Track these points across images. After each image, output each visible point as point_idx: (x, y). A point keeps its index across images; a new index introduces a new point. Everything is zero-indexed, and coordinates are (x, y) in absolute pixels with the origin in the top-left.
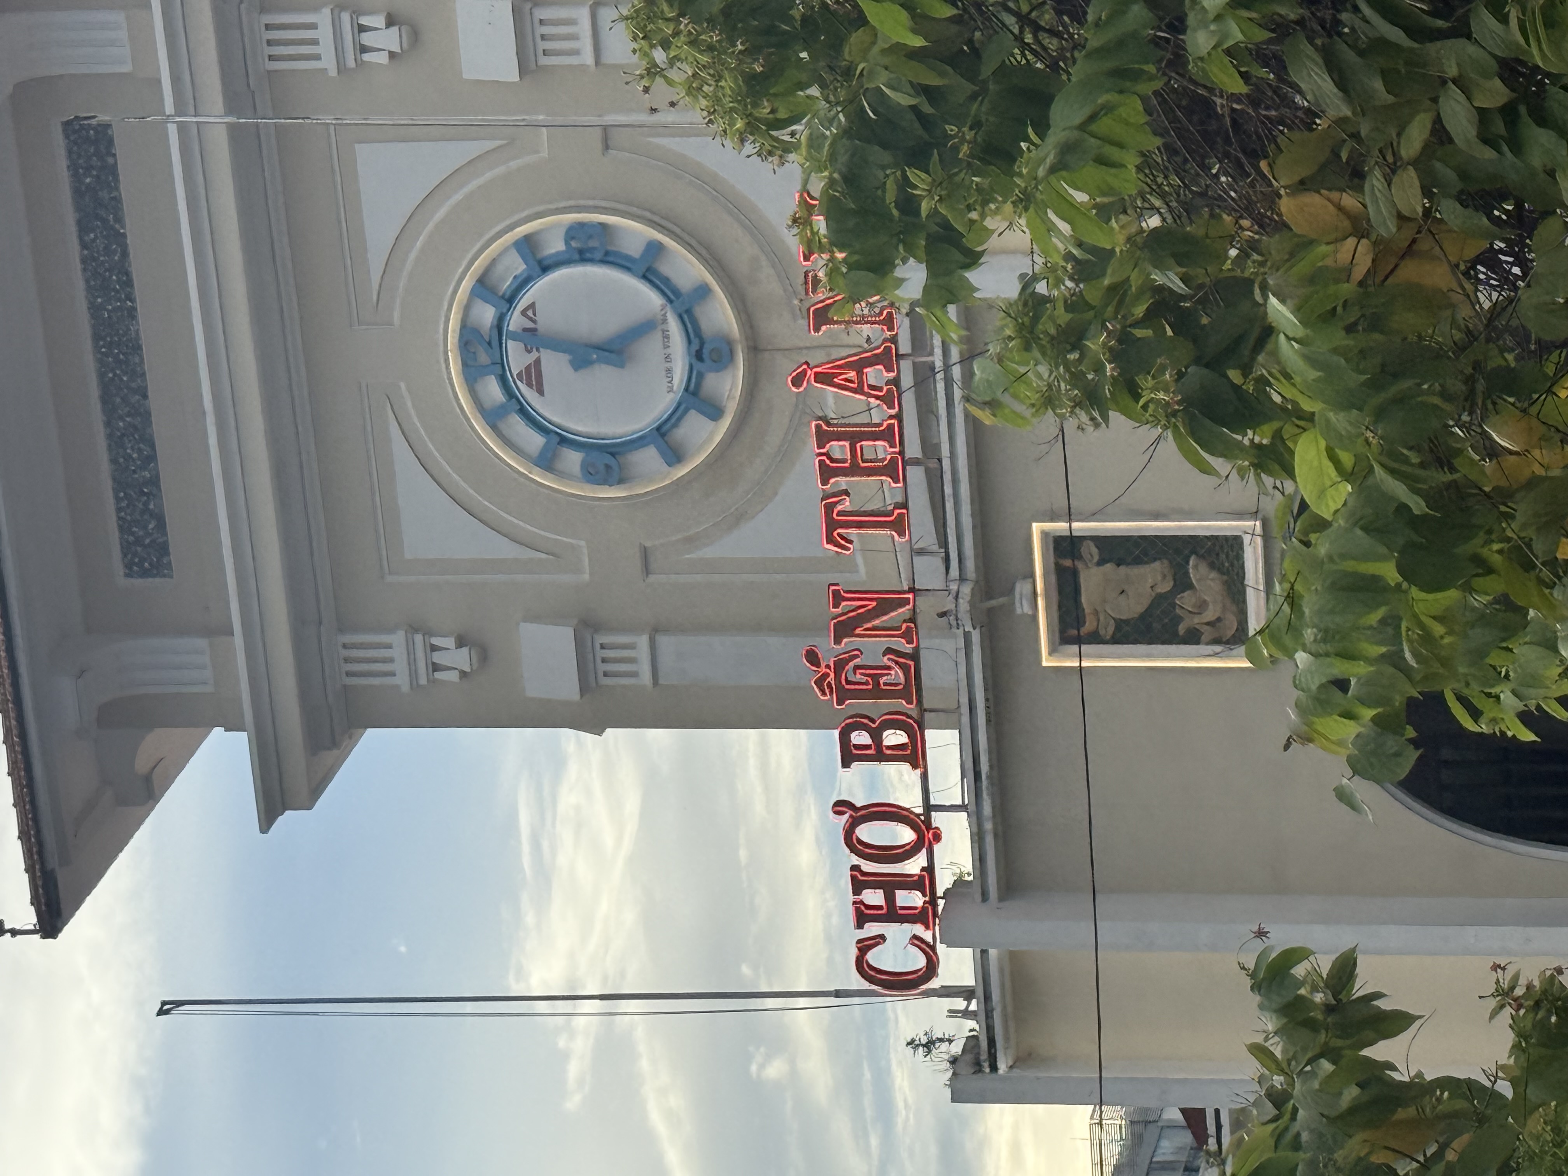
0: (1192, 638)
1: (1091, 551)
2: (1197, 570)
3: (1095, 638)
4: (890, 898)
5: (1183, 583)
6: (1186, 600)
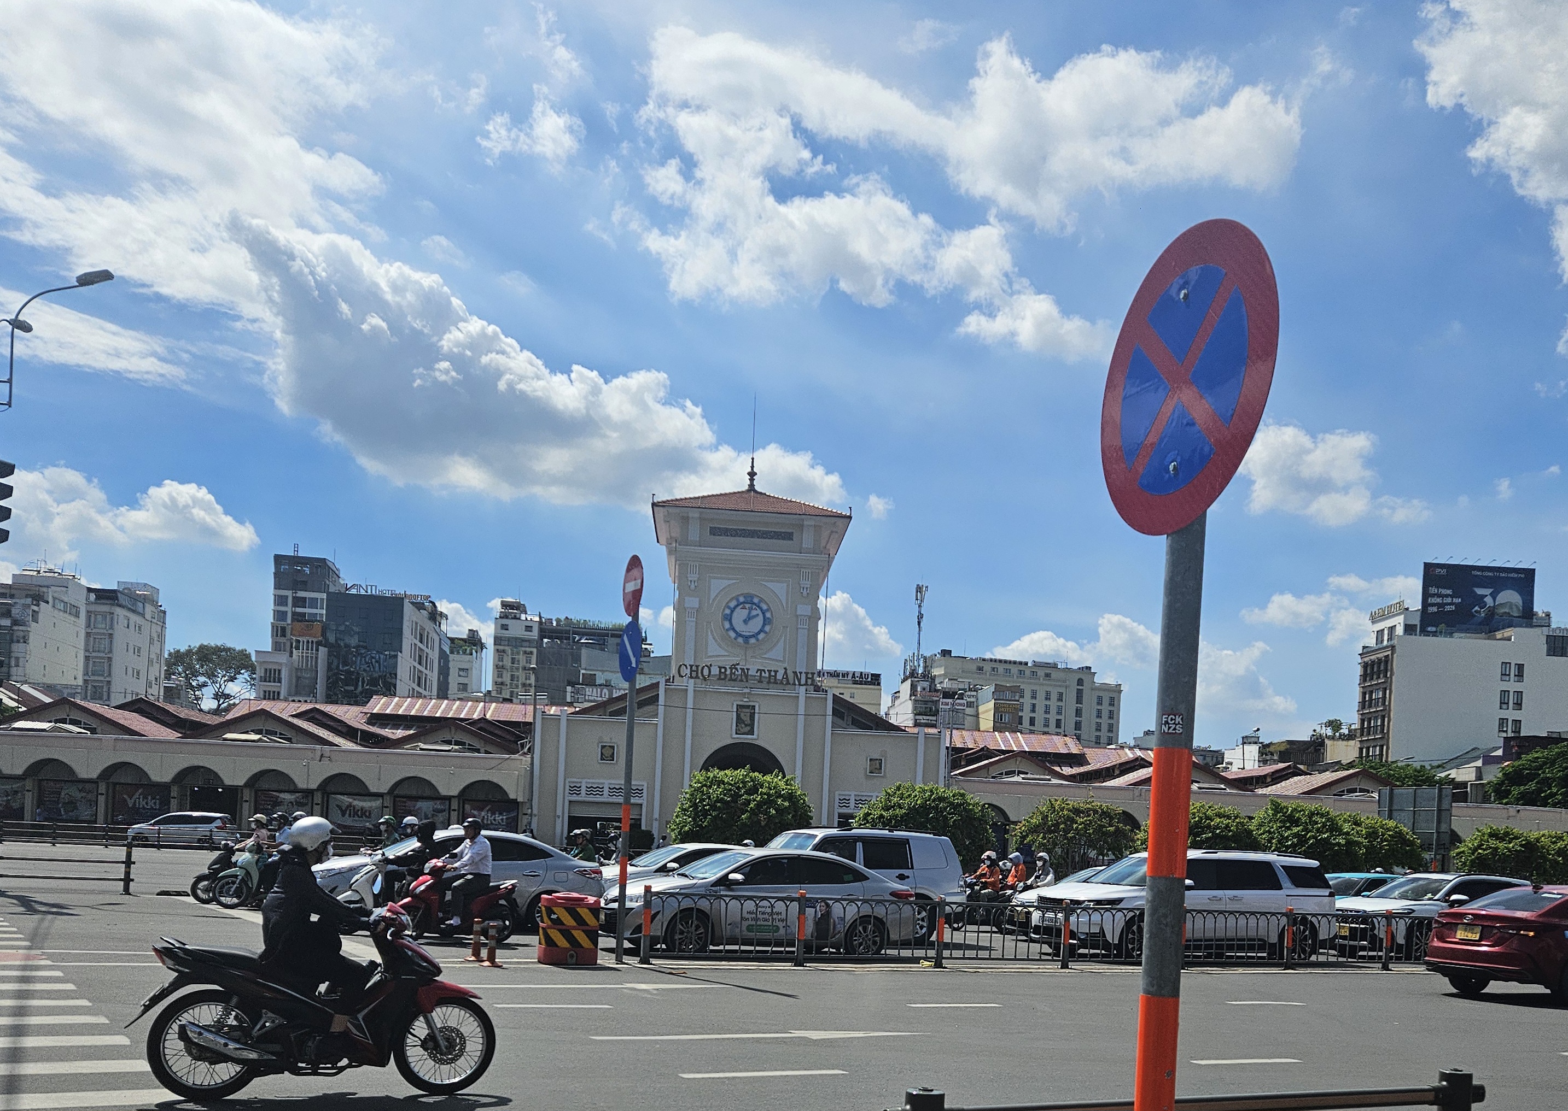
1: (752, 711)
3: (738, 710)
4: (694, 671)
6: (744, 725)
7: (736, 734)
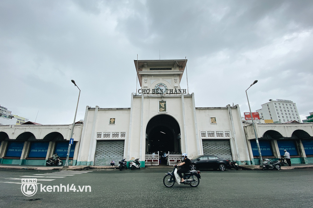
0: (160, 109)
1: (165, 103)
2: (164, 109)
3: (160, 103)
4: (144, 91)
5: (163, 108)
6: (162, 108)
7: (160, 111)
